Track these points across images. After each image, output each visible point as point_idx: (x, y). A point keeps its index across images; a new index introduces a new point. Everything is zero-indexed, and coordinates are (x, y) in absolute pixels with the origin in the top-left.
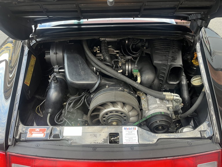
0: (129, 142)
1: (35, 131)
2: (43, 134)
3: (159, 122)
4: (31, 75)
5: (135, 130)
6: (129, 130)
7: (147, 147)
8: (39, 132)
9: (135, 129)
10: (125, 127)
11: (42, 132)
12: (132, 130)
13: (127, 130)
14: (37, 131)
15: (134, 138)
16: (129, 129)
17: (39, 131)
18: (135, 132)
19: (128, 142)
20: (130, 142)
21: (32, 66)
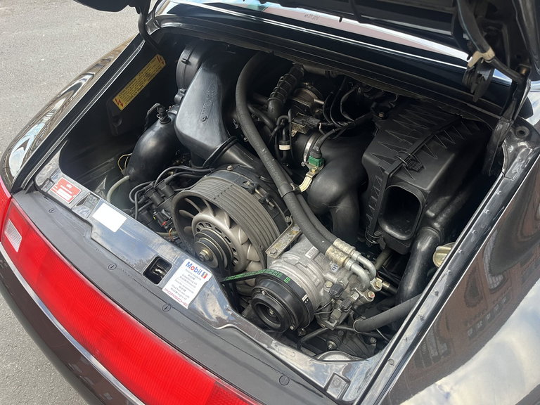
0: (174, 293)
1: (65, 187)
2: (71, 197)
3: (266, 294)
4: (138, 92)
5: (202, 278)
6: (192, 272)
7: (195, 325)
8: (68, 191)
9: (205, 278)
10: (191, 262)
11: (71, 193)
12: (197, 275)
13: (189, 270)
14: (67, 188)
15: (187, 293)
16: (195, 270)
17: (70, 190)
18: (200, 282)
19: (172, 292)
20: (176, 294)
21: (148, 75)
